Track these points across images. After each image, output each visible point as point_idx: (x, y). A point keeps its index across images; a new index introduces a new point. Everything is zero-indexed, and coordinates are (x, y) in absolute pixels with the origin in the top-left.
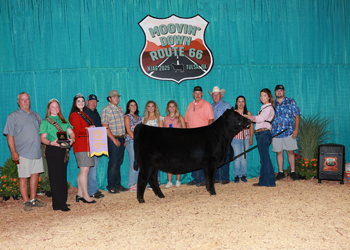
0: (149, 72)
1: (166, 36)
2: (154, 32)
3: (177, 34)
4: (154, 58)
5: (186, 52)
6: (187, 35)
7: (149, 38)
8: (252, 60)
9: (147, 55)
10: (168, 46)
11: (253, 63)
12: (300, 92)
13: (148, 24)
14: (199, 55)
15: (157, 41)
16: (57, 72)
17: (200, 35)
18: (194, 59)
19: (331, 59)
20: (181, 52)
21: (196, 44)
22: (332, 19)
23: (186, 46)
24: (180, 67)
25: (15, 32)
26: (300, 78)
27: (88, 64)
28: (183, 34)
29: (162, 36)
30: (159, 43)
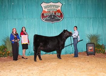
0: (43, 20)
1: (49, 8)
2: (45, 7)
3: (52, 8)
4: (45, 15)
5: (55, 13)
6: (56, 8)
7: (44, 9)
8: (76, 16)
9: (43, 14)
10: (49, 12)
11: (76, 17)
12: (92, 27)
13: (43, 5)
14: (59, 14)
15: (46, 10)
16: (15, 19)
17: (59, 8)
18: (58, 16)
19: (102, 16)
20: (53, 13)
21: (58, 11)
22: (102, 3)
23: (55, 12)
24: (53, 18)
25: (3, 7)
26: (92, 22)
27: (25, 17)
28: (54, 8)
29: (48, 8)
30: (47, 11)
